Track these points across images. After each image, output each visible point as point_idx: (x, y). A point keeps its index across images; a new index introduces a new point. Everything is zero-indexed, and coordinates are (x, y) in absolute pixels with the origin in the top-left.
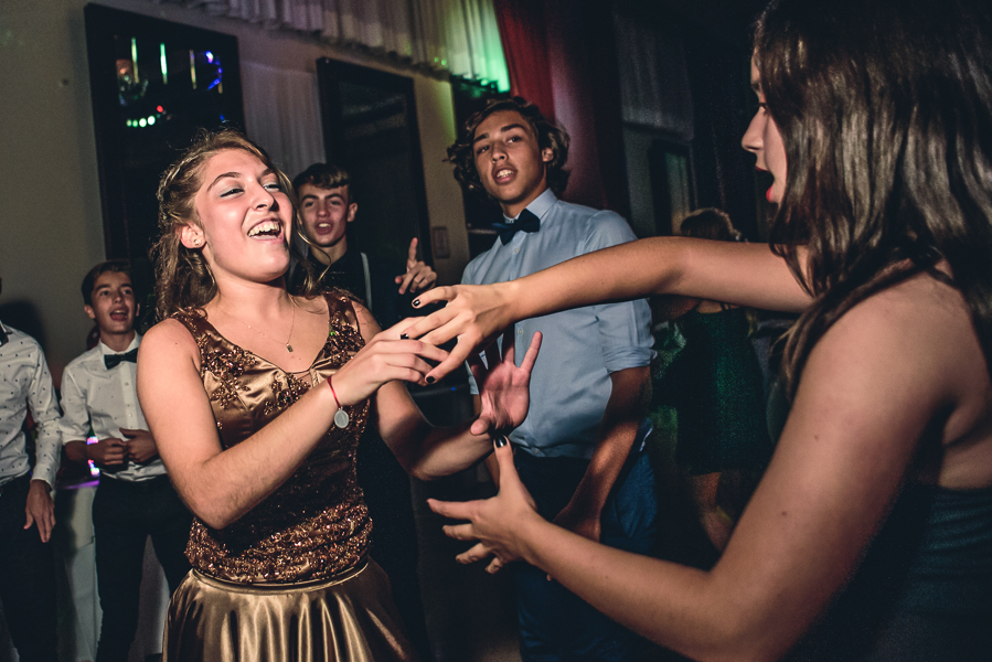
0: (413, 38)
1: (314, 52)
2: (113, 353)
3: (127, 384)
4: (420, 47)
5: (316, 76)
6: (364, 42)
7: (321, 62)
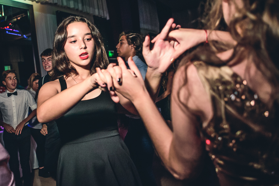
0: (83, 5)
1: (55, 9)
2: (10, 92)
3: (13, 101)
4: (85, 8)
5: (55, 16)
6: (69, 6)
7: (57, 12)
